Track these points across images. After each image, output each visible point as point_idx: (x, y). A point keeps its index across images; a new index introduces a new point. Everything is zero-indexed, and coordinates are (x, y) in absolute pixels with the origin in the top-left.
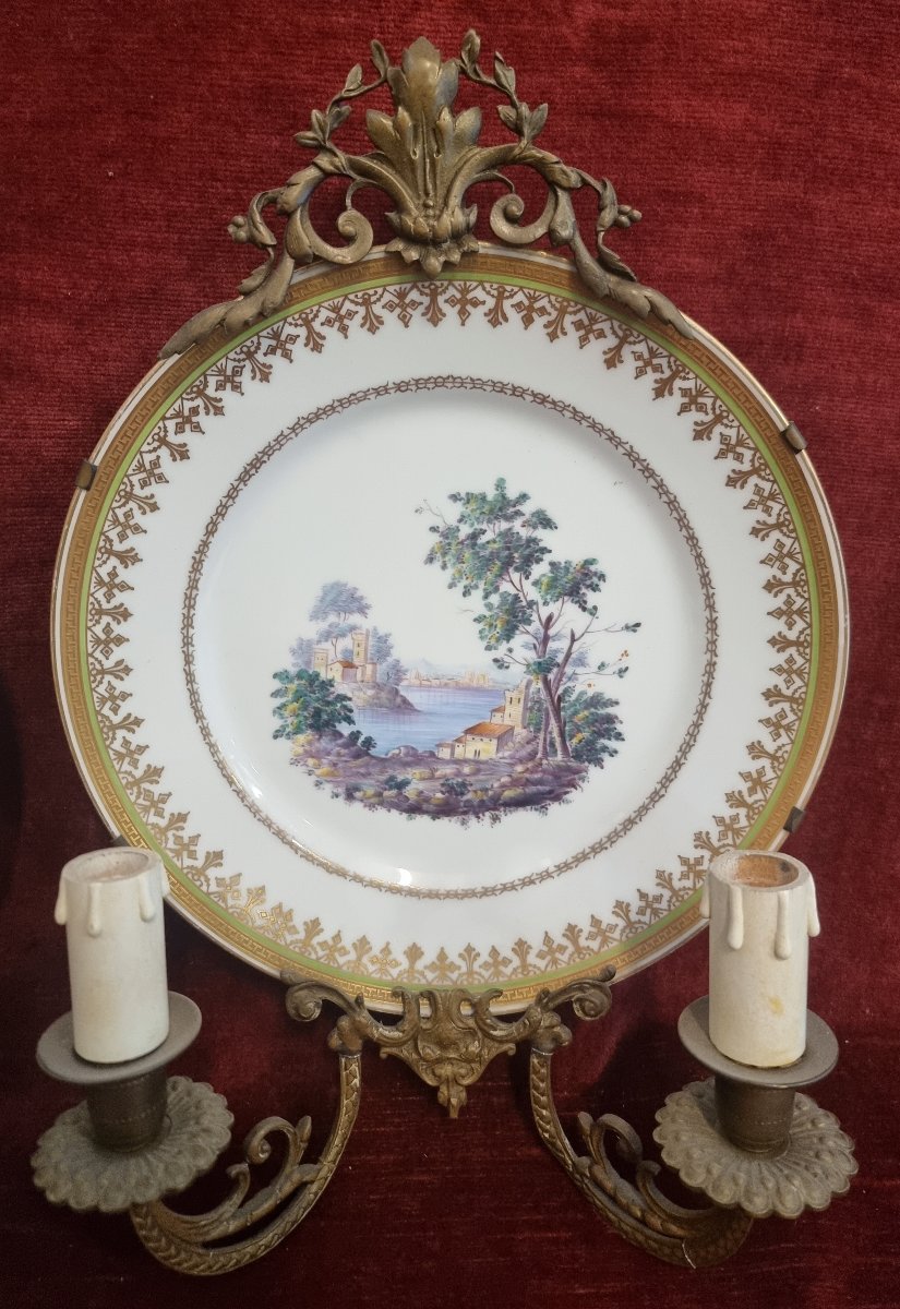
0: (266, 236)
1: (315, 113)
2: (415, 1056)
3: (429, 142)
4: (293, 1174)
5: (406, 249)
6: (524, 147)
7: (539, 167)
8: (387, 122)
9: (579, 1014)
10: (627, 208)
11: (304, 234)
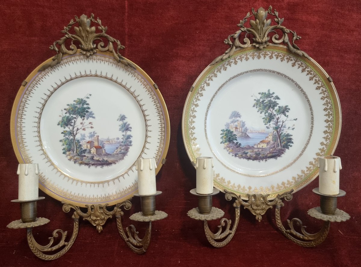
0: (231, 43)
1: (241, 21)
2: (251, 209)
3: (262, 26)
4: (227, 231)
5: (256, 45)
6: (279, 26)
7: (282, 29)
8: (254, 22)
9: (286, 200)
10: (298, 36)
11: (237, 43)
